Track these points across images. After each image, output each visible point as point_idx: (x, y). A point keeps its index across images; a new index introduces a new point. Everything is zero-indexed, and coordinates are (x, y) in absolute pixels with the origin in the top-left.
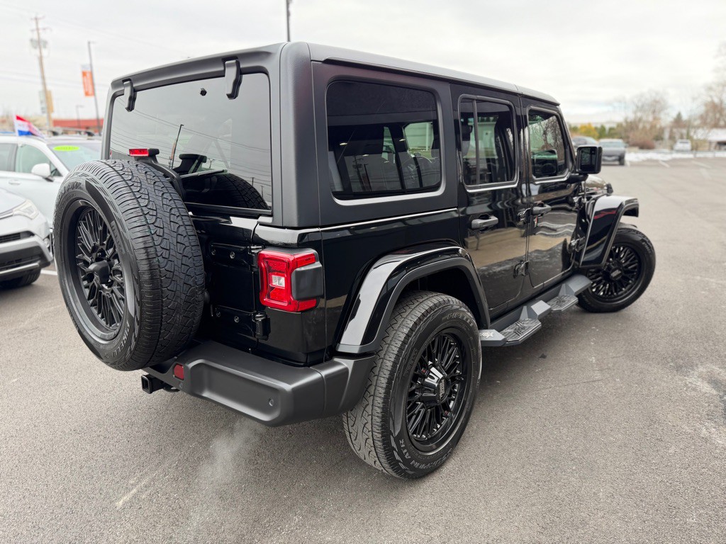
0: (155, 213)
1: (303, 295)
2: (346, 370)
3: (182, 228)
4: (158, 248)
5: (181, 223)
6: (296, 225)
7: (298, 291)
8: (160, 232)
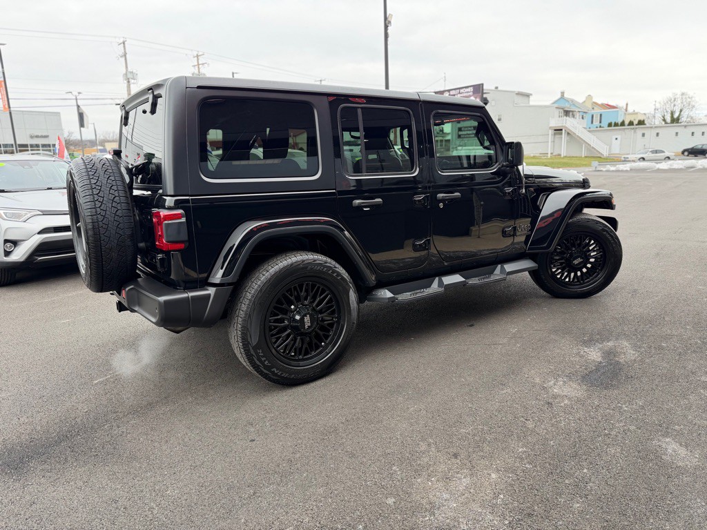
0: (99, 188)
1: (171, 239)
2: (209, 295)
3: (117, 198)
4: (98, 209)
5: (117, 195)
6: (172, 194)
7: (167, 236)
8: (101, 199)
